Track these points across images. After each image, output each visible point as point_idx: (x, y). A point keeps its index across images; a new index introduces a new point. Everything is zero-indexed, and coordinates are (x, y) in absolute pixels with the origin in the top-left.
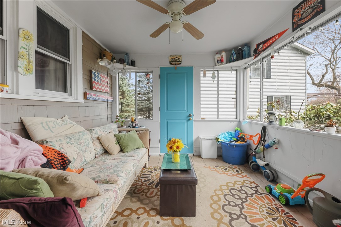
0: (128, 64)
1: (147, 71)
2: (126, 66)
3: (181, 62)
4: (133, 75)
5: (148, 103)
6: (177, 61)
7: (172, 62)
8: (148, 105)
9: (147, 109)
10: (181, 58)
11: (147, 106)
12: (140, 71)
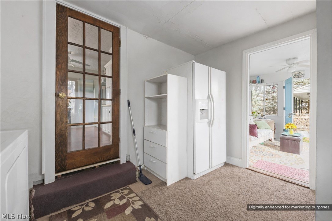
0: (259, 83)
1: (273, 84)
2: (258, 84)
3: (304, 75)
4: (262, 88)
5: (273, 102)
6: (300, 75)
7: (295, 76)
8: (273, 105)
9: (272, 109)
10: (304, 72)
11: (271, 106)
12: (268, 85)
